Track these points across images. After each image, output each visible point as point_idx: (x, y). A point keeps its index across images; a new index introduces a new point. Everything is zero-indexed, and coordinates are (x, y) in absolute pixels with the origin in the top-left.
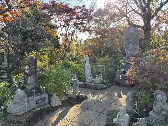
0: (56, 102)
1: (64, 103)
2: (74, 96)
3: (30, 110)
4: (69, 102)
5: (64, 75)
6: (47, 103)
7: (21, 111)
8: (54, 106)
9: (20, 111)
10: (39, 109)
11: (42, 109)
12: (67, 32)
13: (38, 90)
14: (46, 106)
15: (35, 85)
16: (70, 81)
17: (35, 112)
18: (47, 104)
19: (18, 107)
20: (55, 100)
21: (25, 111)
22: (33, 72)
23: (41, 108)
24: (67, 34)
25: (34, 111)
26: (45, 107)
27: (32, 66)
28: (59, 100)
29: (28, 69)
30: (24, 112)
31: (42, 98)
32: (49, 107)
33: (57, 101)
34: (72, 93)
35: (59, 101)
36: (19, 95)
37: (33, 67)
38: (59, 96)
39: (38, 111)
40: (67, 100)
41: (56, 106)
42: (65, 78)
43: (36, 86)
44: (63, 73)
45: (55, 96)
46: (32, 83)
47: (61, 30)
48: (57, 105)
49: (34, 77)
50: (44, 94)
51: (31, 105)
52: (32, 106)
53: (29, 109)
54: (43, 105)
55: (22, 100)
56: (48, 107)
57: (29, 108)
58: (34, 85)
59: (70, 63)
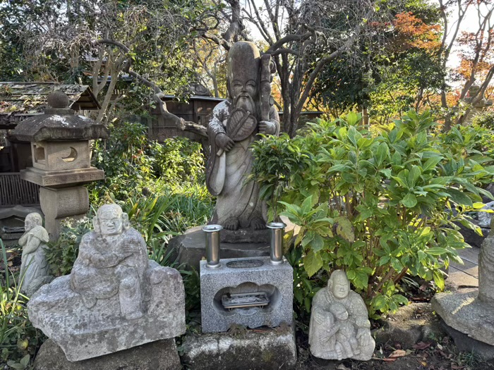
0: (338, 332)
1: (400, 353)
2: (479, 325)
3: (146, 341)
4: (439, 354)
5: (416, 163)
6: (283, 323)
7: (83, 339)
8: (318, 355)
9: (72, 335)
10: (225, 344)
11: (239, 349)
12: (487, 28)
13: (257, 233)
14: (268, 340)
15: (252, 204)
16: (463, 217)
17: (196, 358)
18: (281, 328)
19: (70, 312)
20: (336, 320)
21: (112, 342)
22: (240, 132)
23: (237, 342)
24: (486, 35)
25: (190, 350)
26: (264, 342)
27: (241, 100)
28: (358, 323)
29: (222, 117)
30: (104, 350)
31: (254, 284)
32: (289, 353)
33: (347, 331)
34: (470, 300)
35: (360, 333)
36: (104, 241)
37: (244, 107)
38: (367, 296)
39: (210, 356)
40: (421, 339)
41: (335, 361)
42: (420, 182)
43: (254, 209)
44: (408, 152)
45: (339, 294)
46: (235, 188)
47: (461, 18)
48: (345, 351)
49: (247, 161)
50: (274, 263)
51: (156, 317)
52: (163, 326)
53: (142, 338)
54: (256, 325)
55: (102, 274)
56: (280, 350)
57: (145, 329)
58: (245, 201)
59: (481, 138)
